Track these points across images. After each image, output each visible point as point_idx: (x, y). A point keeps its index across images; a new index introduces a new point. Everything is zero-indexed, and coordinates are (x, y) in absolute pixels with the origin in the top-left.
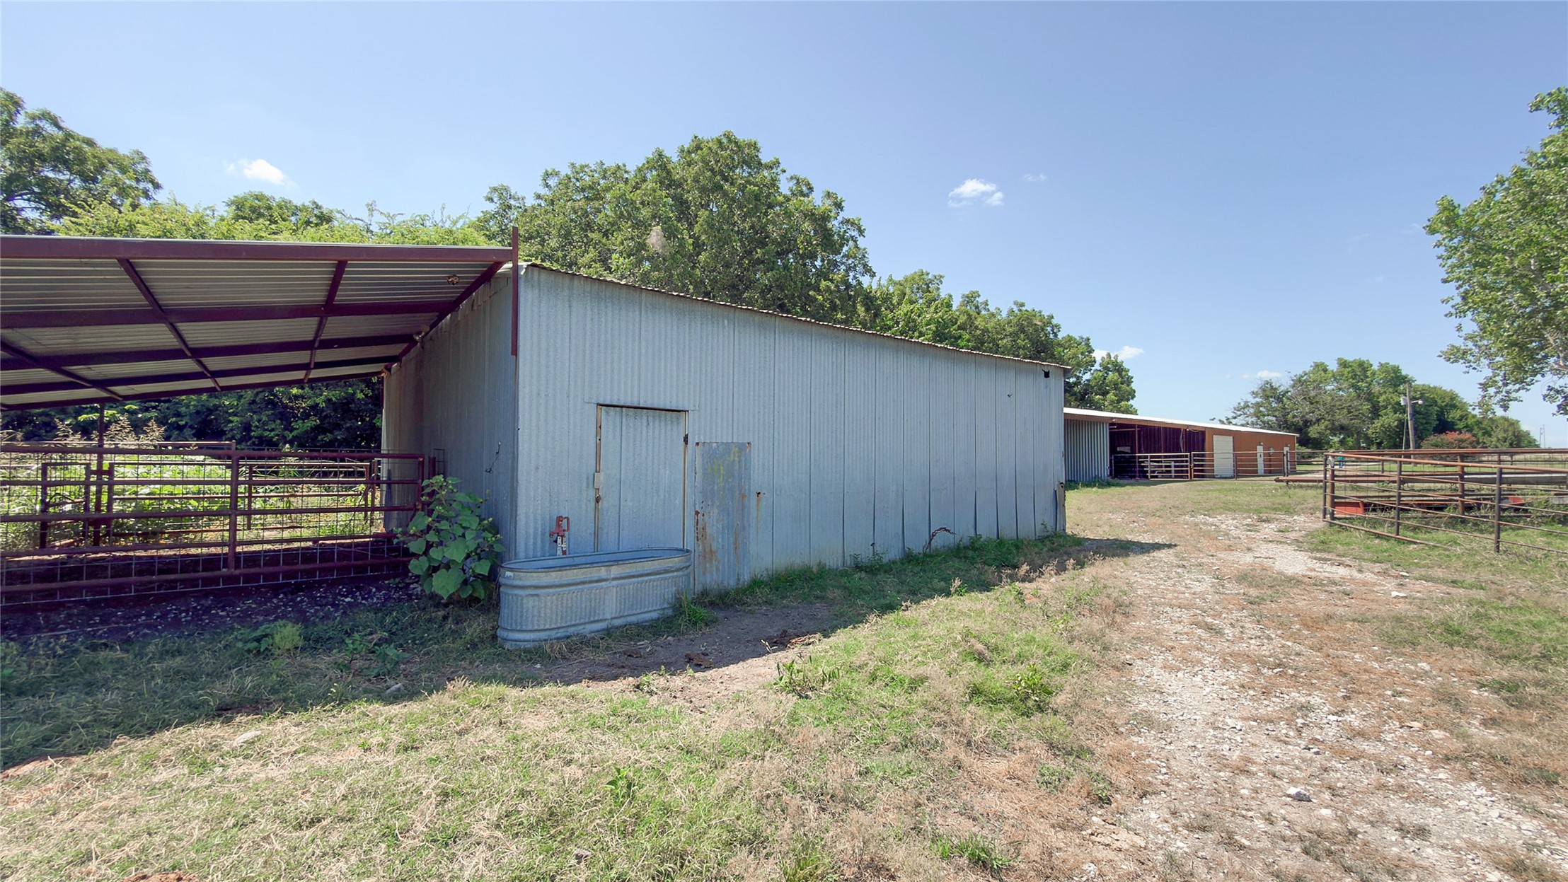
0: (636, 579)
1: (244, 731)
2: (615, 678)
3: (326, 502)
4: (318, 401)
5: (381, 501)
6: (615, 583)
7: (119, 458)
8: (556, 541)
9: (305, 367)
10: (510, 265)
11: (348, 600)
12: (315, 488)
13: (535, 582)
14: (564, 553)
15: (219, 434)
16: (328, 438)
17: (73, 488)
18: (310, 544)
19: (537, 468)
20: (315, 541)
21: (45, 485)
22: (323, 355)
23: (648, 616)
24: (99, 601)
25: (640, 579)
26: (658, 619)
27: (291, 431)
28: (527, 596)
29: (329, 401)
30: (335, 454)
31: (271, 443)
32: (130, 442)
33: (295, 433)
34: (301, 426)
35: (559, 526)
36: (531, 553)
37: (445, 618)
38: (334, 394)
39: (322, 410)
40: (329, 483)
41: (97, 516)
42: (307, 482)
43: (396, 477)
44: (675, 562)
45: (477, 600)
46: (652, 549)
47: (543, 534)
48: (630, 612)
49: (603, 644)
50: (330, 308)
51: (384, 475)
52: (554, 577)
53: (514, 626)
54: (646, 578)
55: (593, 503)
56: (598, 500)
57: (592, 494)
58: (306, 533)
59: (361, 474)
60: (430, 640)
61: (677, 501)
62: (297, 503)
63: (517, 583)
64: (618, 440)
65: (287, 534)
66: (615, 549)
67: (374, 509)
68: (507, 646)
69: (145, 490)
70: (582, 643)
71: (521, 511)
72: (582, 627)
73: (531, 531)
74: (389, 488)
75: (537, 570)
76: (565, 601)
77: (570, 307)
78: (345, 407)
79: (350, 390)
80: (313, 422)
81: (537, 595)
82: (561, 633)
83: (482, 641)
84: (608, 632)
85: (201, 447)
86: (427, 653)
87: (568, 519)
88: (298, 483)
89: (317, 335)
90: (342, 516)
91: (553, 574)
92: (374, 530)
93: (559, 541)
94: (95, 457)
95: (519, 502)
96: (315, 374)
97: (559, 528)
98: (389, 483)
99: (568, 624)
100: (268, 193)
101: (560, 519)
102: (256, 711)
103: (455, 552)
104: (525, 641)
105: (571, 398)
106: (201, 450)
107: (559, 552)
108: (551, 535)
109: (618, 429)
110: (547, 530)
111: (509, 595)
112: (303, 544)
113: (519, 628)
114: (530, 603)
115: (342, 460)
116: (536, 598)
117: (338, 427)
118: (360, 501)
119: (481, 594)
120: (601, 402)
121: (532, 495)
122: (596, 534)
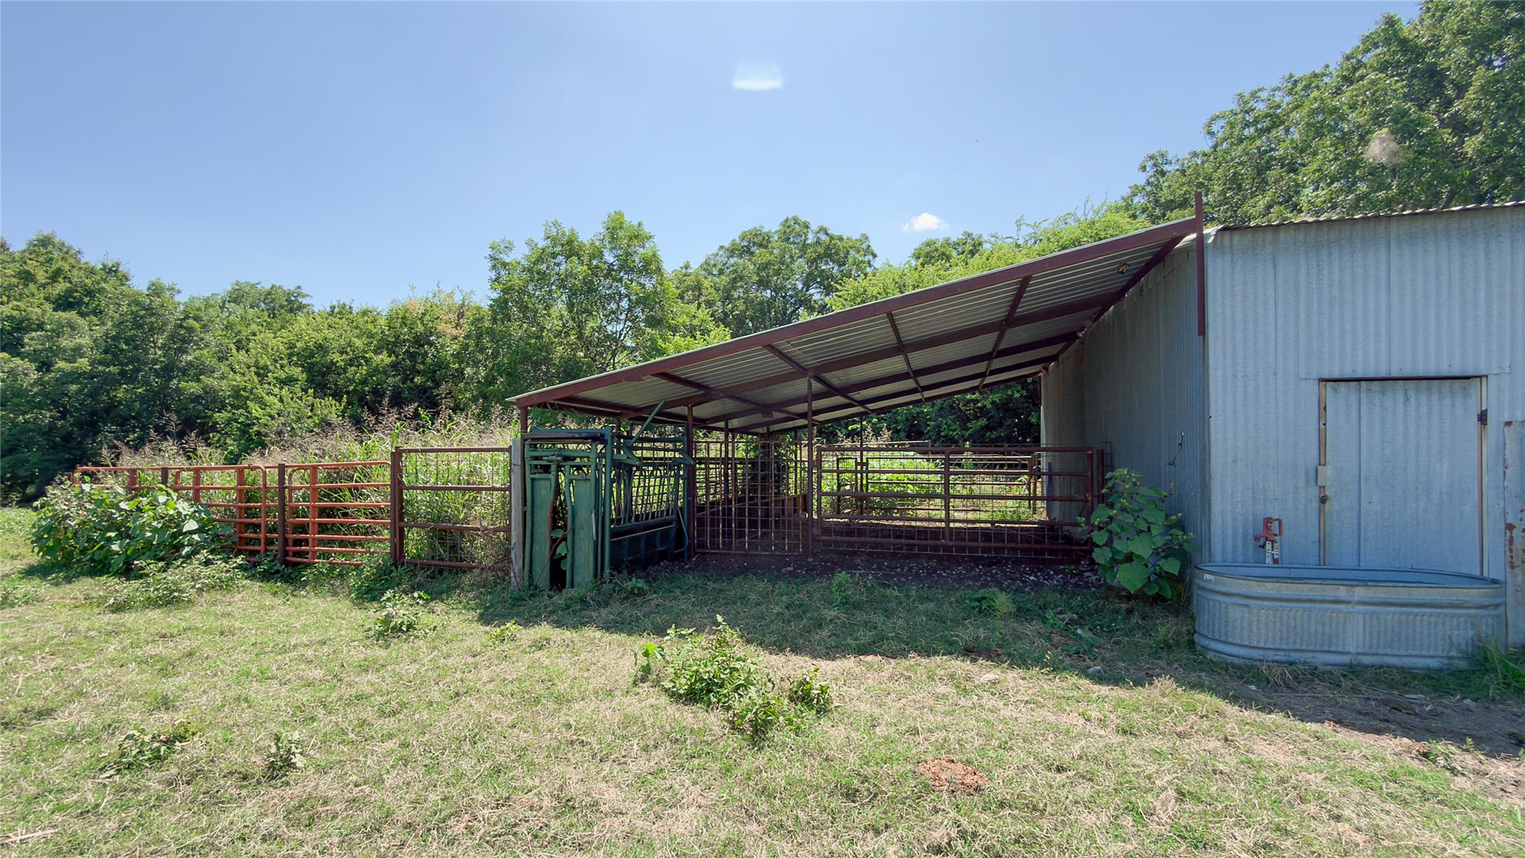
0: (1398, 609)
1: (986, 673)
2: (1379, 732)
3: (997, 490)
4: (985, 403)
5: (1042, 492)
6: (1362, 608)
7: (871, 454)
8: (1263, 546)
9: (982, 375)
10: (1194, 236)
11: (1032, 578)
12: (988, 479)
13: (1243, 591)
14: (1275, 561)
15: (920, 435)
16: (994, 435)
17: (850, 475)
18: (989, 525)
19: (1235, 461)
20: (993, 523)
21: (839, 472)
22: (997, 363)
23: (1421, 662)
24: (874, 553)
25: (1404, 609)
26: (1441, 670)
27: (967, 430)
28: (1234, 604)
29: (993, 403)
30: (1001, 449)
31: (953, 441)
32: (873, 443)
33: (969, 432)
34: (975, 425)
35: (1267, 528)
36: (1230, 556)
37: (1130, 611)
38: (996, 397)
39: (989, 411)
40: (997, 474)
41: (861, 494)
42: (980, 473)
43: (1056, 469)
44: (1474, 594)
45: (1164, 600)
46: (1419, 571)
47: (1245, 536)
48: (1388, 651)
49: (1345, 684)
50: (1011, 320)
51: (1044, 467)
52: (1269, 588)
53: (1217, 636)
54: (1416, 610)
55: (1316, 504)
56: (1323, 500)
57: (1314, 493)
58: (983, 516)
59: (1024, 467)
60: (1117, 630)
61: (1467, 508)
62: (976, 490)
63: (1219, 588)
64: (1355, 423)
65: (970, 516)
66: (1354, 564)
67: (1036, 498)
68: (1210, 655)
69: (884, 477)
70: (1312, 674)
71: (1216, 508)
72: (1311, 655)
73: (1229, 532)
74: (1050, 480)
75: (1247, 577)
76: (1285, 618)
77: (1275, 266)
78: (1006, 407)
79: (1010, 392)
80: (983, 422)
81: (1247, 606)
82: (1281, 656)
83: (1178, 644)
84: (1353, 670)
85: (912, 445)
86: (1117, 643)
87: (1280, 521)
88: (975, 474)
89: (996, 346)
90: (1010, 503)
91: (1269, 585)
92: (1037, 517)
93: (1268, 546)
94: (858, 453)
95: (1213, 498)
96: (989, 380)
97: (1266, 532)
98: (1050, 475)
99: (1291, 647)
100: (934, 238)
101: (1268, 521)
102: (989, 658)
103: (1142, 548)
104: (1232, 656)
105: (1280, 376)
106: (912, 448)
107: (1269, 560)
108: (1257, 538)
109: (1354, 409)
110: (1251, 532)
111: (1209, 600)
112: (983, 525)
113: (1223, 638)
114: (1236, 614)
115: (1009, 454)
116: (1246, 610)
117: (1001, 424)
118: (1024, 491)
119: (1168, 593)
120: (1326, 376)
121: (1229, 491)
122: (1322, 542)
